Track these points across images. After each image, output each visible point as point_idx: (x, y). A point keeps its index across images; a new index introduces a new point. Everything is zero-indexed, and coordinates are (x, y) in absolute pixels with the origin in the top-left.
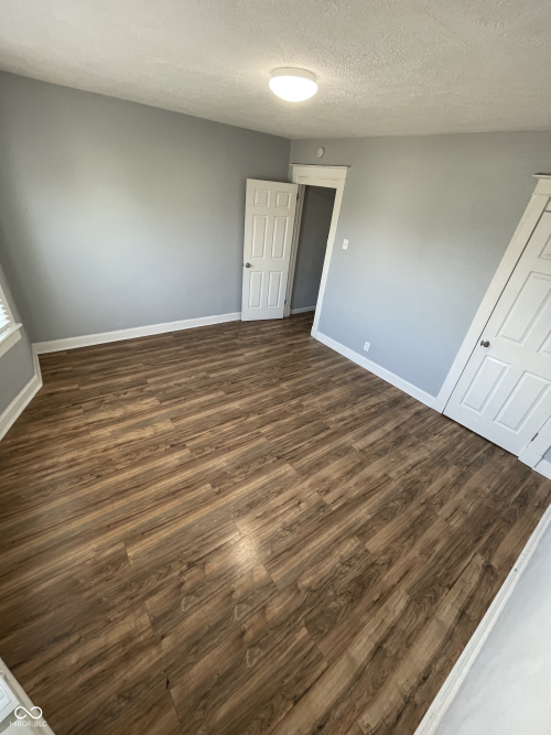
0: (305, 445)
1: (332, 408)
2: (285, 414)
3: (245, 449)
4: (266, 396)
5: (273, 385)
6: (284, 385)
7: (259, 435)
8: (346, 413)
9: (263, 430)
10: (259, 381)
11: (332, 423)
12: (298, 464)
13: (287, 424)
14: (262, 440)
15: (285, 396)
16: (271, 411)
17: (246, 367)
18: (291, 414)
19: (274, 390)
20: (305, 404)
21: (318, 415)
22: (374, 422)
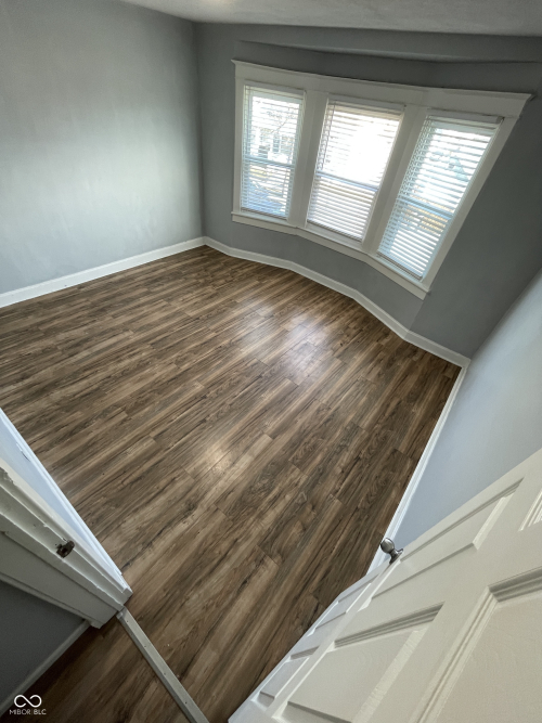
0: (176, 329)
1: (141, 366)
2: (195, 351)
3: (224, 321)
4: (218, 367)
5: (212, 385)
6: (199, 387)
7: (216, 330)
8: (126, 362)
9: (213, 334)
10: (232, 387)
11: (148, 350)
12: (183, 317)
13: (193, 342)
14: (212, 327)
15: (197, 372)
16: (210, 351)
17: (257, 408)
18: (190, 351)
19: (211, 377)
20: (174, 366)
21: (160, 356)
22: (96, 358)
